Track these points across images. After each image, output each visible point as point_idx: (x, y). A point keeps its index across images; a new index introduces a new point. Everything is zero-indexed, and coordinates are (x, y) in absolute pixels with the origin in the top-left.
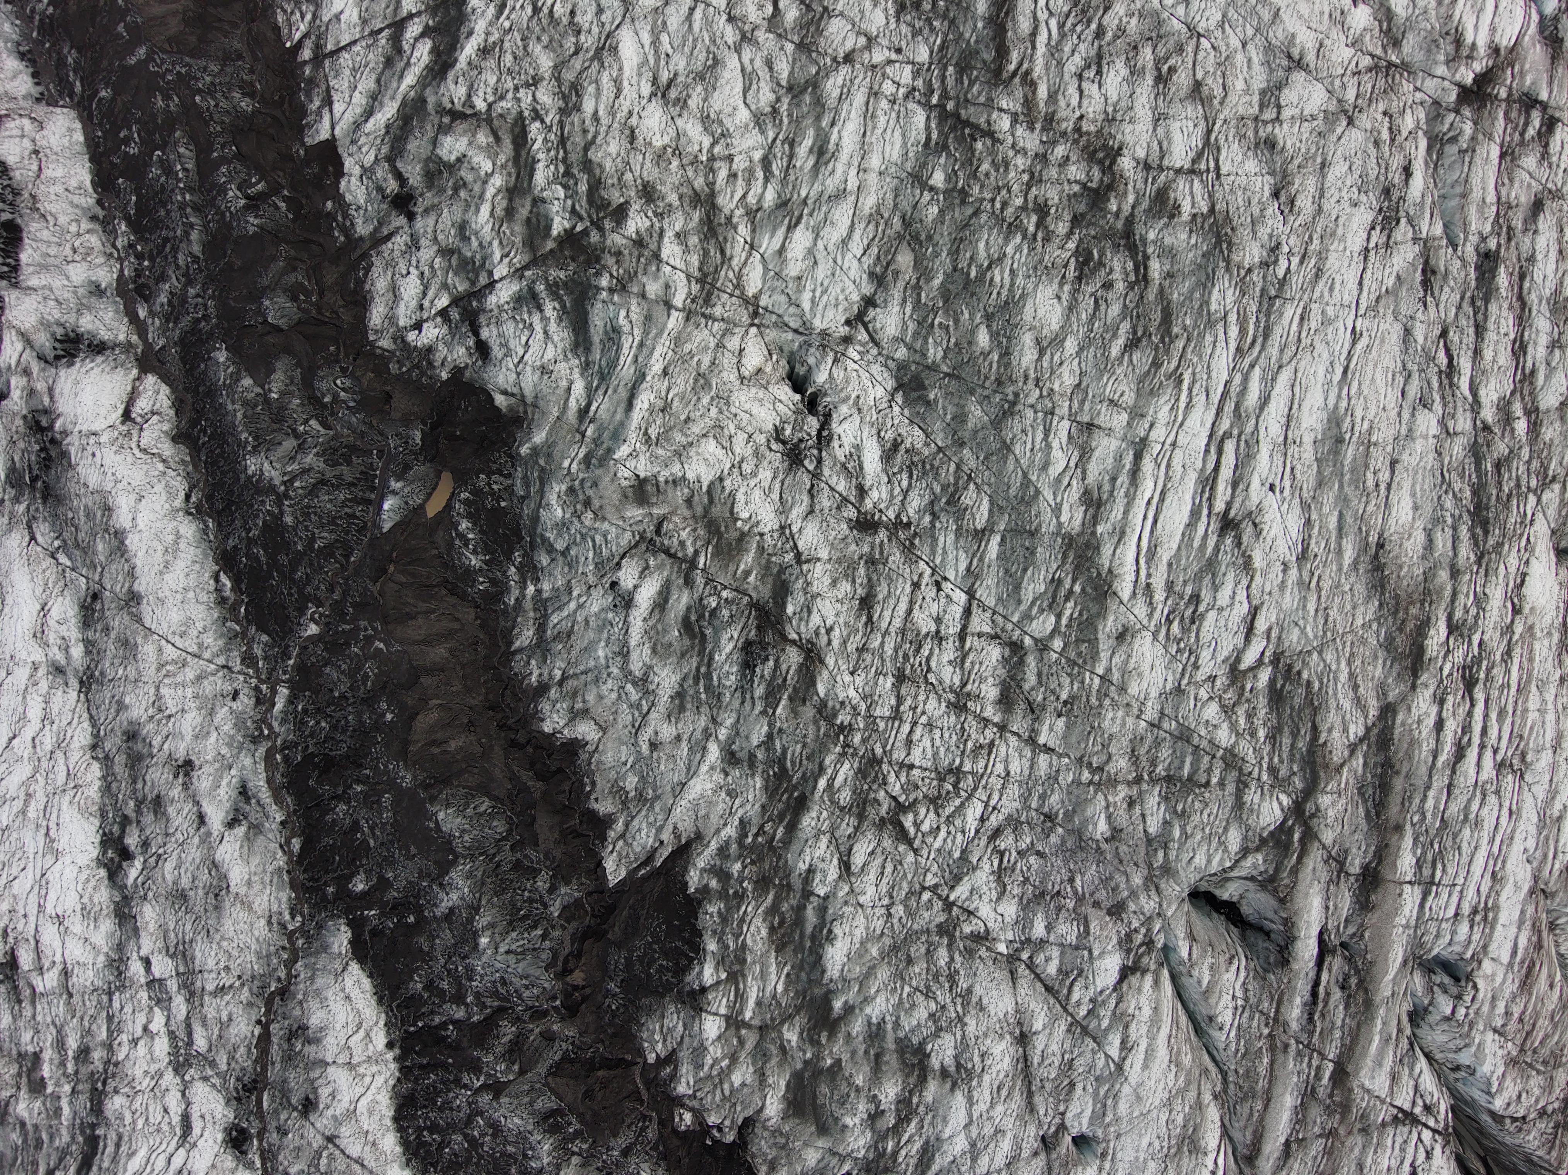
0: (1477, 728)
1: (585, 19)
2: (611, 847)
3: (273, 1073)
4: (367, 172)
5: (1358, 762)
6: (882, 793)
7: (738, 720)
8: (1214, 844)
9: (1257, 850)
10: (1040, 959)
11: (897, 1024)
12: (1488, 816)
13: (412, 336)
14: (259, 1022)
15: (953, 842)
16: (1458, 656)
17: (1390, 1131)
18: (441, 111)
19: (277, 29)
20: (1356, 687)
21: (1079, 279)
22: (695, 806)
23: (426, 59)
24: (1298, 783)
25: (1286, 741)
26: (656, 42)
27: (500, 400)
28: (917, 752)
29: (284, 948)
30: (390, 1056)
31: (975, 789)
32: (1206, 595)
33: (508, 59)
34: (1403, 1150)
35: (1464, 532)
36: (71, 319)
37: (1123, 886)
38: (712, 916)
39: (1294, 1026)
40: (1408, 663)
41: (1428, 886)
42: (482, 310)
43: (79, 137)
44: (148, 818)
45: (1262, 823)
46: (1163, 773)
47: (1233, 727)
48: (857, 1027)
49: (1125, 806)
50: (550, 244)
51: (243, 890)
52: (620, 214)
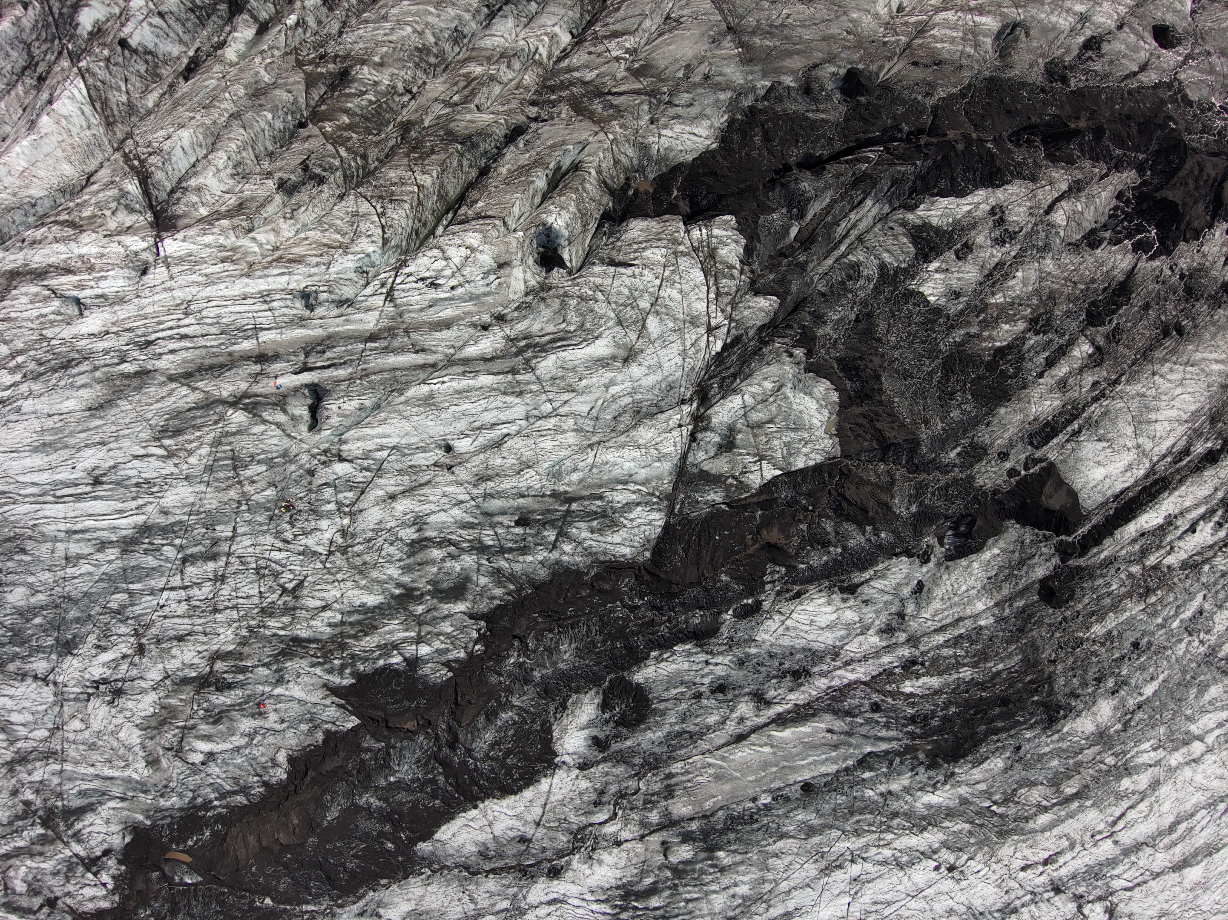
0: (169, 333)
2: (341, 727)
3: (512, 862)
5: (201, 384)
6: (279, 602)
7: (259, 683)
9: (260, 416)
10: (347, 502)
11: (400, 560)
12: (213, 312)
13: (110, 887)
14: (486, 876)
15: (296, 560)
16: (135, 354)
20: (163, 398)
22: (310, 691)
24: (220, 409)
25: (199, 421)
27: (128, 839)
29: (441, 873)
30: (481, 805)
31: (264, 558)
32: (134, 480)
34: (408, 290)
35: (74, 371)
37: (298, 473)
38: (366, 666)
39: (350, 370)
40: (145, 377)
41: (257, 329)
42: (88, 857)
45: (245, 419)
46: (232, 472)
47: (198, 447)
48: (406, 579)
49: (255, 484)
50: (50, 832)
51: (413, 902)
52: (27, 803)
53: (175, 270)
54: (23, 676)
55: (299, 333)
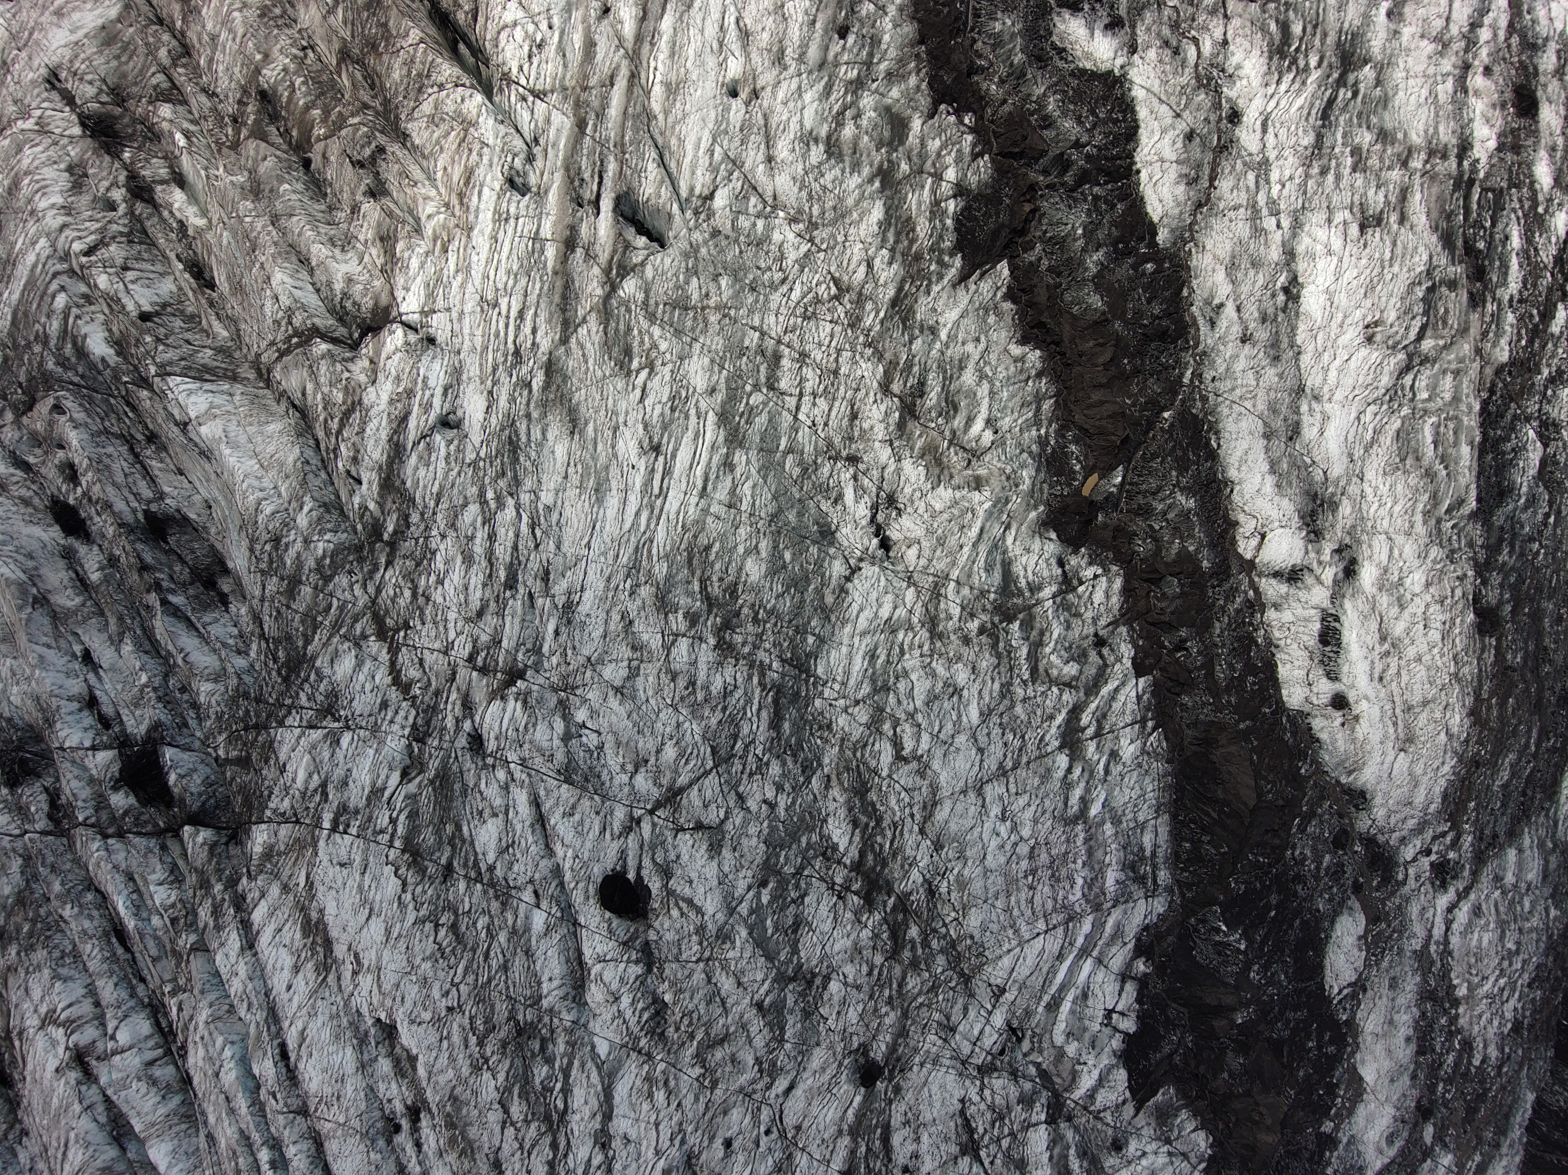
0: (511, 328)
1: (997, 731)
2: (1005, 281)
3: (1209, 156)
4: (1119, 660)
5: (581, 313)
6: (848, 307)
7: (929, 352)
12: (502, 276)
13: (1100, 571)
15: (808, 277)
16: (525, 370)
17: (547, 86)
18: (1076, 688)
19: (1167, 739)
20: (584, 355)
21: (736, 584)
22: (955, 303)
23: (1084, 716)
24: (614, 303)
25: (622, 327)
26: (959, 716)
27: (1053, 536)
28: (828, 330)
29: (1197, 231)
30: (1139, 166)
32: (667, 411)
33: (1039, 712)
34: (539, 73)
35: (524, 439)
36: (1292, 591)
37: (712, 247)
38: (948, 239)
39: (611, 158)
40: (554, 368)
41: (536, 238)
42: (1060, 584)
43: (1284, 692)
44: (1271, 311)
46: (689, 312)
47: (651, 336)
49: (711, 294)
50: (1021, 616)
51: (1218, 266)
52: (982, 630)
53: (440, 303)
54: (843, 590)
55: (553, 197)
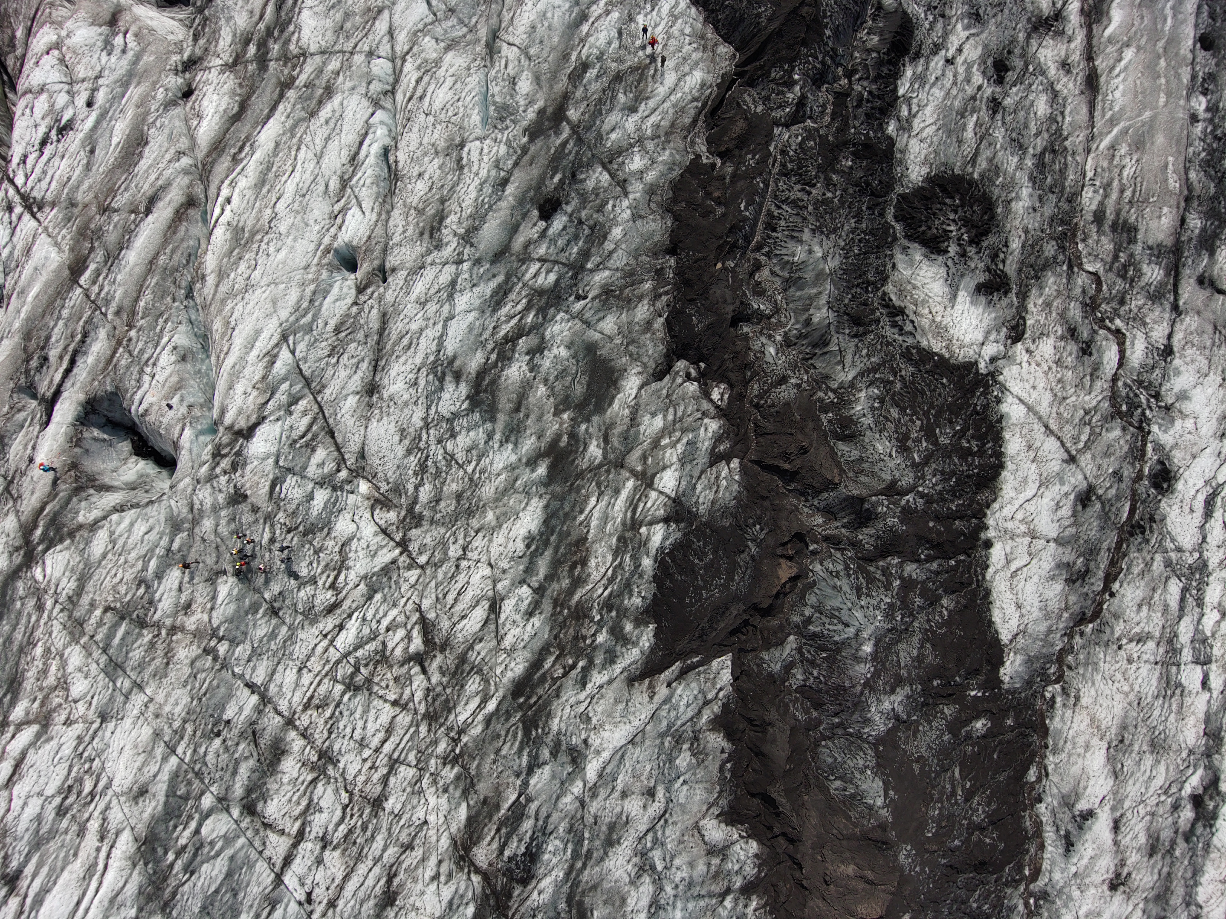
2: (721, 694)
3: (1111, 539)
6: (434, 680)
7: (558, 798)
8: (120, 542)
9: (80, 527)
10: (330, 466)
11: (490, 435)
14: (1113, 594)
15: (377, 610)
17: (49, 197)
22: (625, 715)
24: (21, 587)
28: (385, 717)
29: (1070, 668)
30: (991, 534)
31: (338, 662)
32: (49, 814)
34: (44, 172)
37: (223, 522)
38: (639, 593)
39: (104, 333)
44: (1167, 834)
45: (66, 554)
46: (145, 632)
47: (63, 665)
48: (529, 444)
49: (194, 606)
51: (1096, 742)
